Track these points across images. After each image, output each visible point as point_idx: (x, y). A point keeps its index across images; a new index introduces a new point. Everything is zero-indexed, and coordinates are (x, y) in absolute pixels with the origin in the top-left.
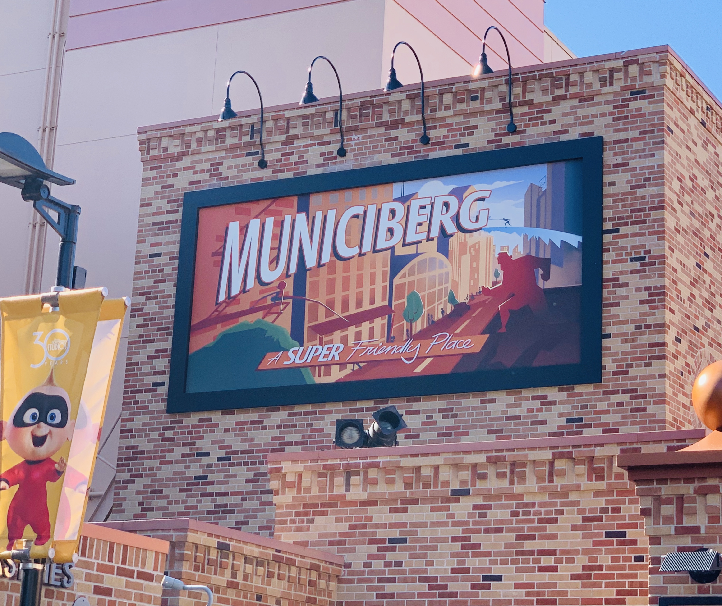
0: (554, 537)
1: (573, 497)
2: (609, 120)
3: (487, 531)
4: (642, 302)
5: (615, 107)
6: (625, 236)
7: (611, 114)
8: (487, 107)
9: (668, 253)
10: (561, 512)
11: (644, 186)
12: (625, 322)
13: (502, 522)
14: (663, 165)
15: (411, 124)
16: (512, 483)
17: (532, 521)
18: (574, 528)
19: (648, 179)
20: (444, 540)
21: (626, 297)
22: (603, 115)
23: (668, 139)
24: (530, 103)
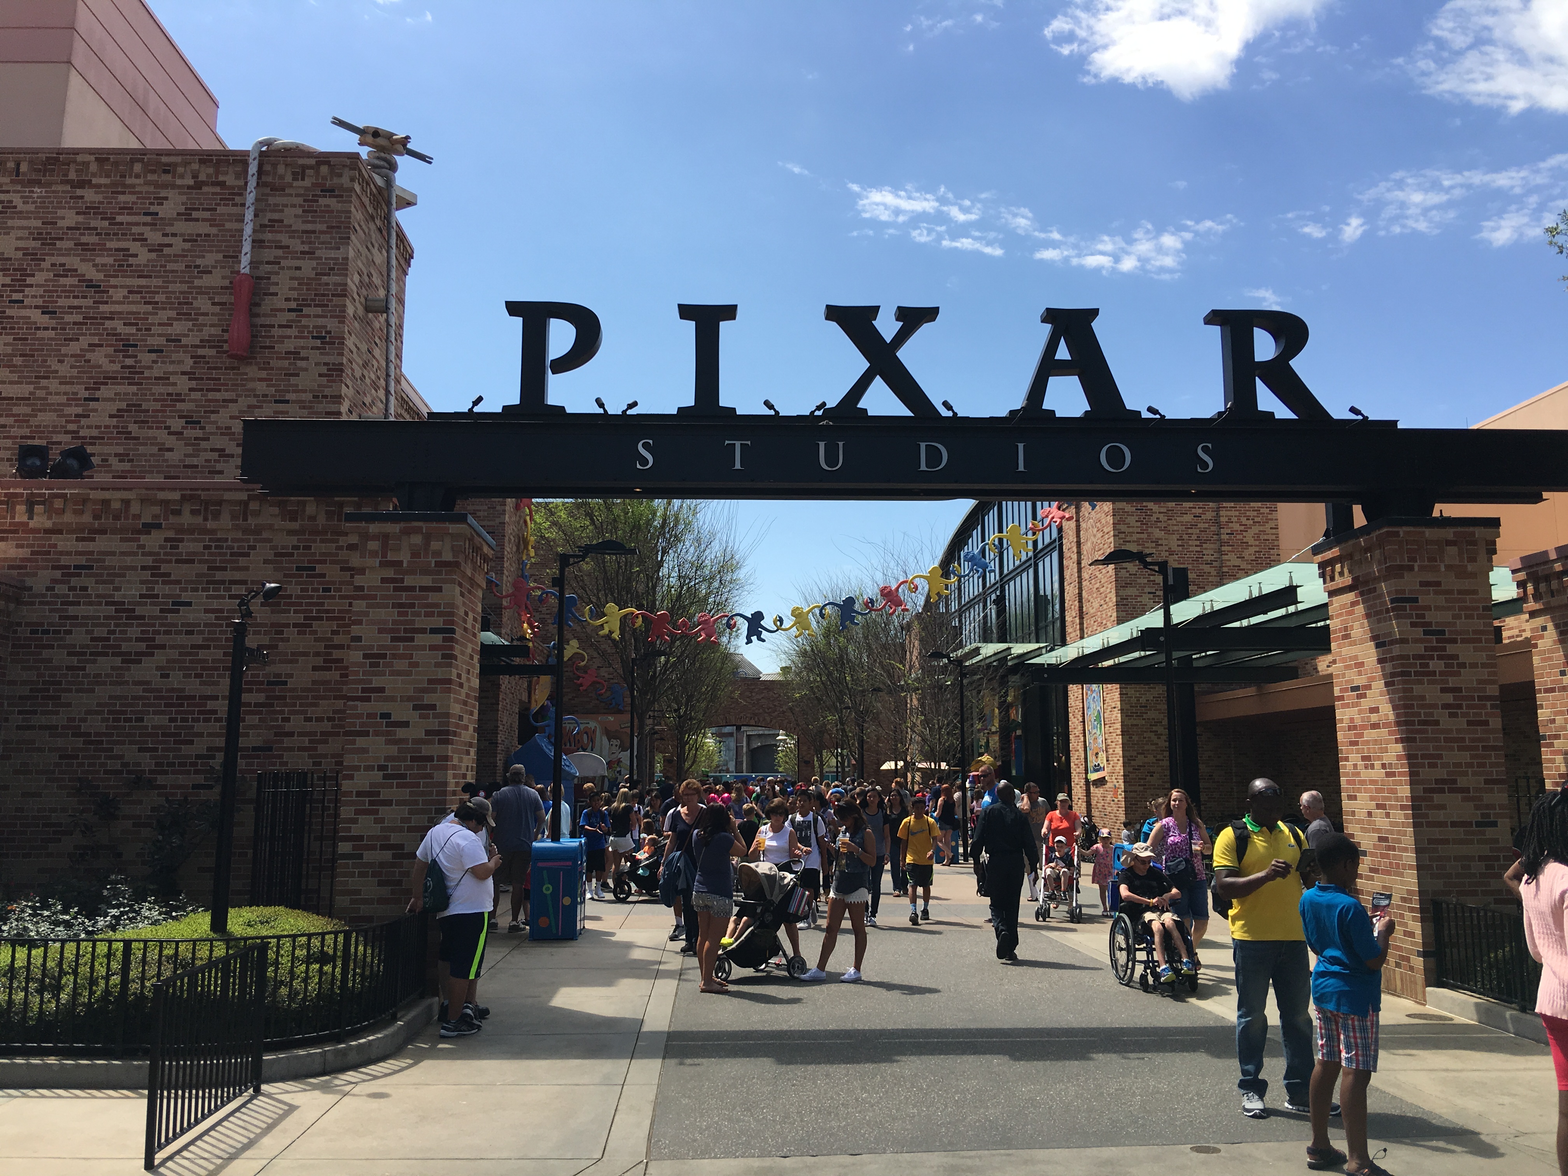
0: (246, 569)
1: (265, 535)
2: (299, 211)
3: (177, 561)
4: (320, 375)
5: (305, 201)
6: (308, 316)
7: (300, 206)
8: (179, 182)
9: (346, 336)
10: (254, 548)
11: (329, 275)
12: (305, 391)
13: (194, 554)
14: (347, 259)
15: (98, 186)
16: (206, 519)
17: (225, 554)
18: (266, 562)
19: (332, 269)
20: (134, 568)
21: (306, 370)
22: (294, 206)
23: (353, 237)
24: (222, 184)
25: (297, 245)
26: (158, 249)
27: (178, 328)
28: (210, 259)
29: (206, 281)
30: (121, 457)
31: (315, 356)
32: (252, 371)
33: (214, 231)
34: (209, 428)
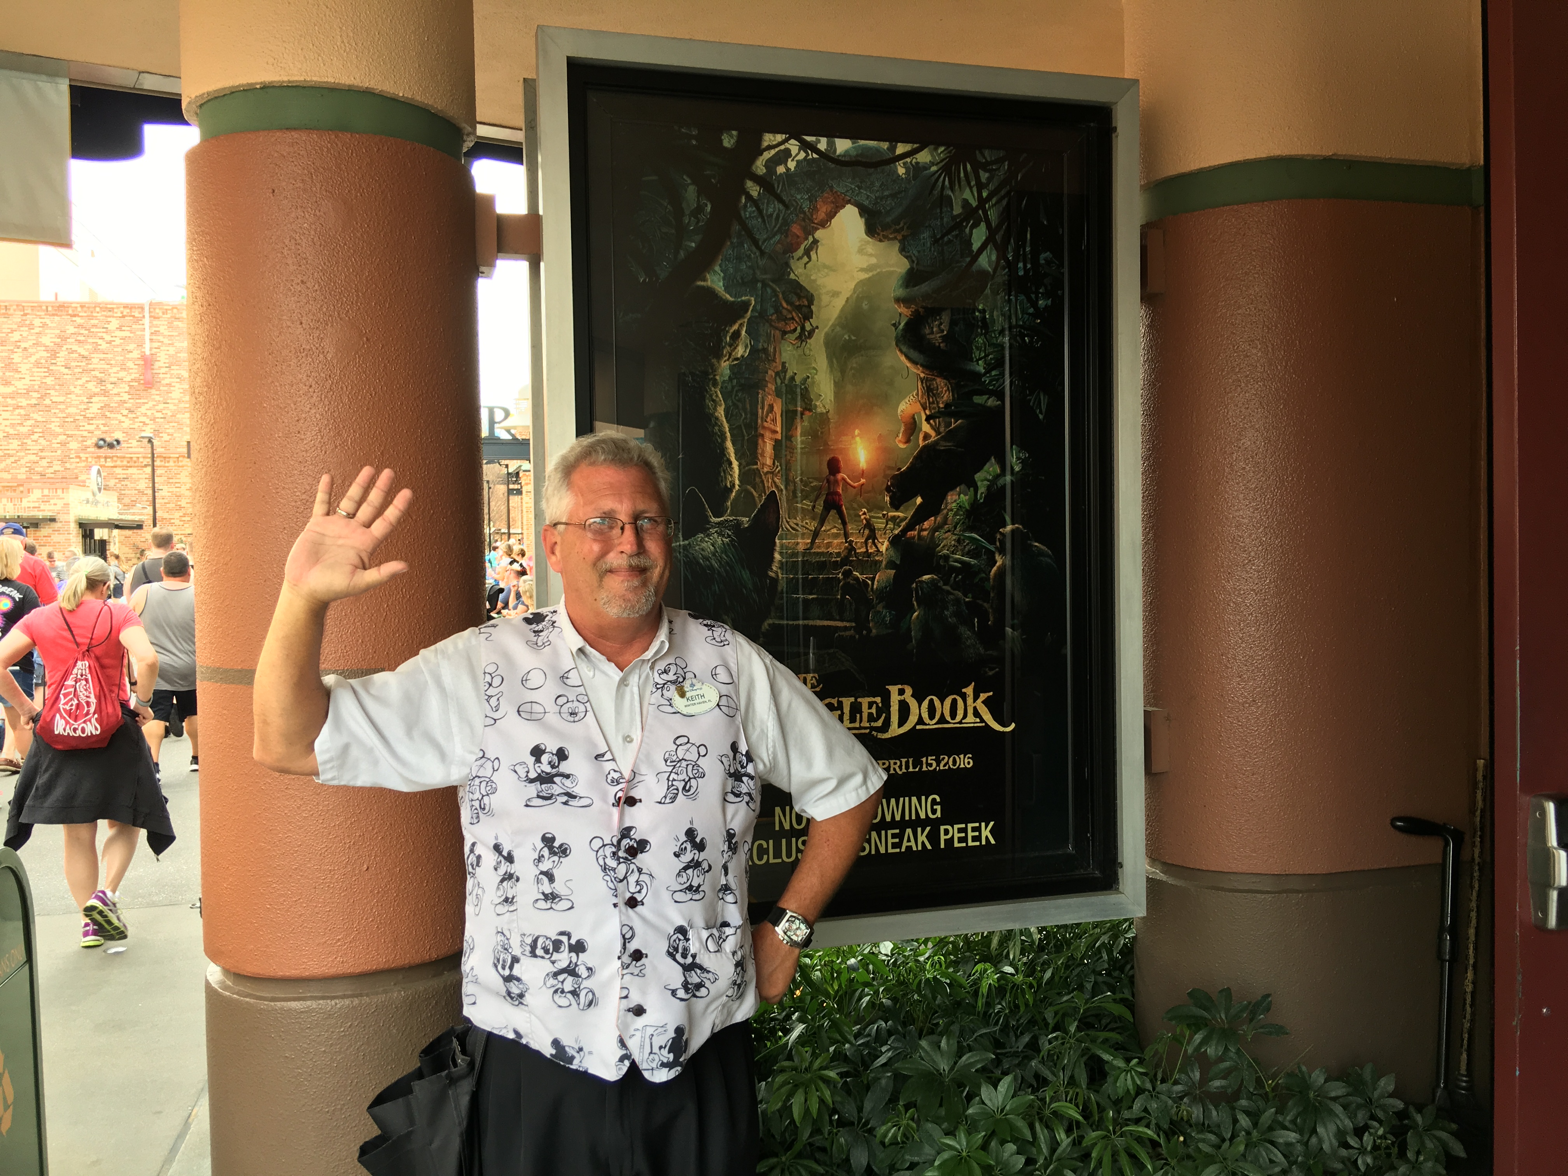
25: (166, 341)
26: (110, 342)
27: (122, 374)
28: (131, 347)
29: (130, 356)
30: (104, 425)
31: (177, 385)
32: (153, 391)
33: (132, 335)
34: (138, 414)
